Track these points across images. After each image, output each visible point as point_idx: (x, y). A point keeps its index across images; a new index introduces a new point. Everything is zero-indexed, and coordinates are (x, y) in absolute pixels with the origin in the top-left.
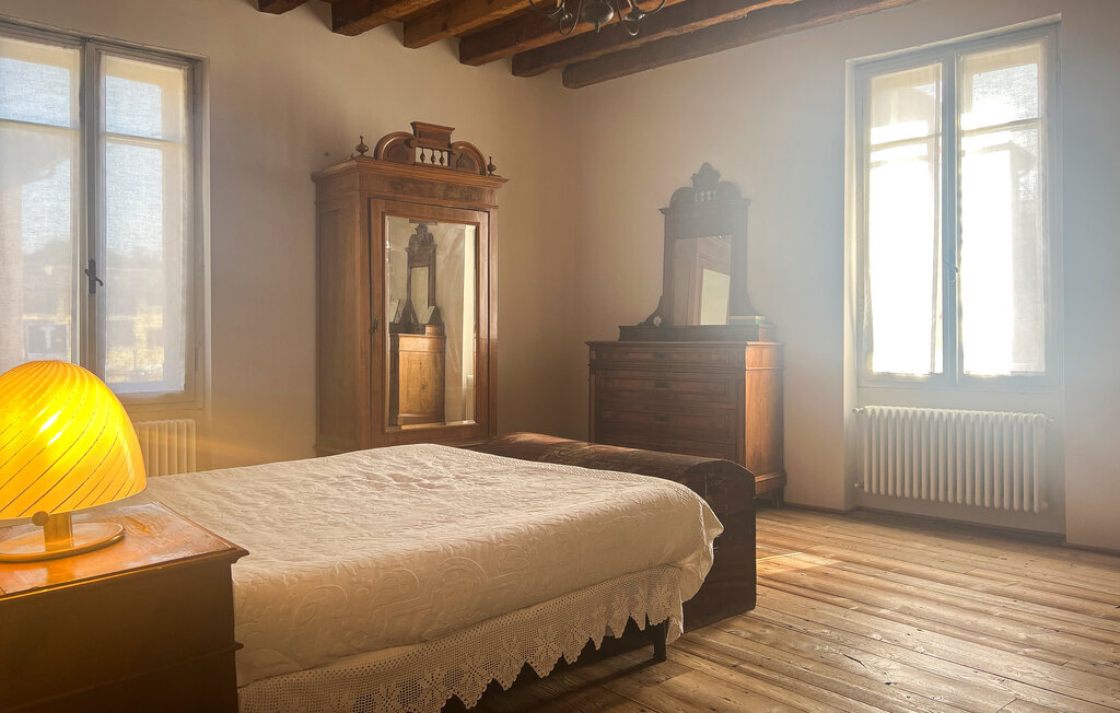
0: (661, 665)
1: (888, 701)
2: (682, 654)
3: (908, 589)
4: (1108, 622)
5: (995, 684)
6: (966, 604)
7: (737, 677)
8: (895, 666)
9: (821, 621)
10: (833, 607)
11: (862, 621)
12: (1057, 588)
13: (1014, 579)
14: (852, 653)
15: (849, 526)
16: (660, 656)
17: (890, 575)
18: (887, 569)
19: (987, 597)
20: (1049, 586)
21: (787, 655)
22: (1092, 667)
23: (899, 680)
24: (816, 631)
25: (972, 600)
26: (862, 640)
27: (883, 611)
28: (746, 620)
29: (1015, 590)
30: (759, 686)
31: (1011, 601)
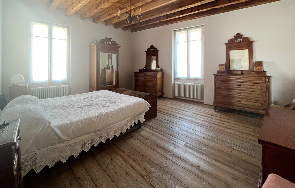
0: (140, 129)
1: (175, 136)
2: (143, 127)
3: (181, 113)
4: (210, 118)
5: (192, 131)
6: (189, 115)
7: (152, 132)
8: (177, 128)
9: (167, 119)
10: (169, 117)
11: (173, 119)
12: (203, 112)
13: (196, 110)
14: (171, 126)
15: (172, 101)
16: (140, 127)
17: (178, 110)
18: (178, 109)
19: (192, 114)
20: (201, 112)
21: (160, 126)
22: (207, 127)
23: (177, 131)
24: (165, 122)
25: (190, 115)
26: (172, 123)
27: (176, 117)
28: (155, 120)
29: (196, 113)
30: (155, 133)
31: (195, 115)
